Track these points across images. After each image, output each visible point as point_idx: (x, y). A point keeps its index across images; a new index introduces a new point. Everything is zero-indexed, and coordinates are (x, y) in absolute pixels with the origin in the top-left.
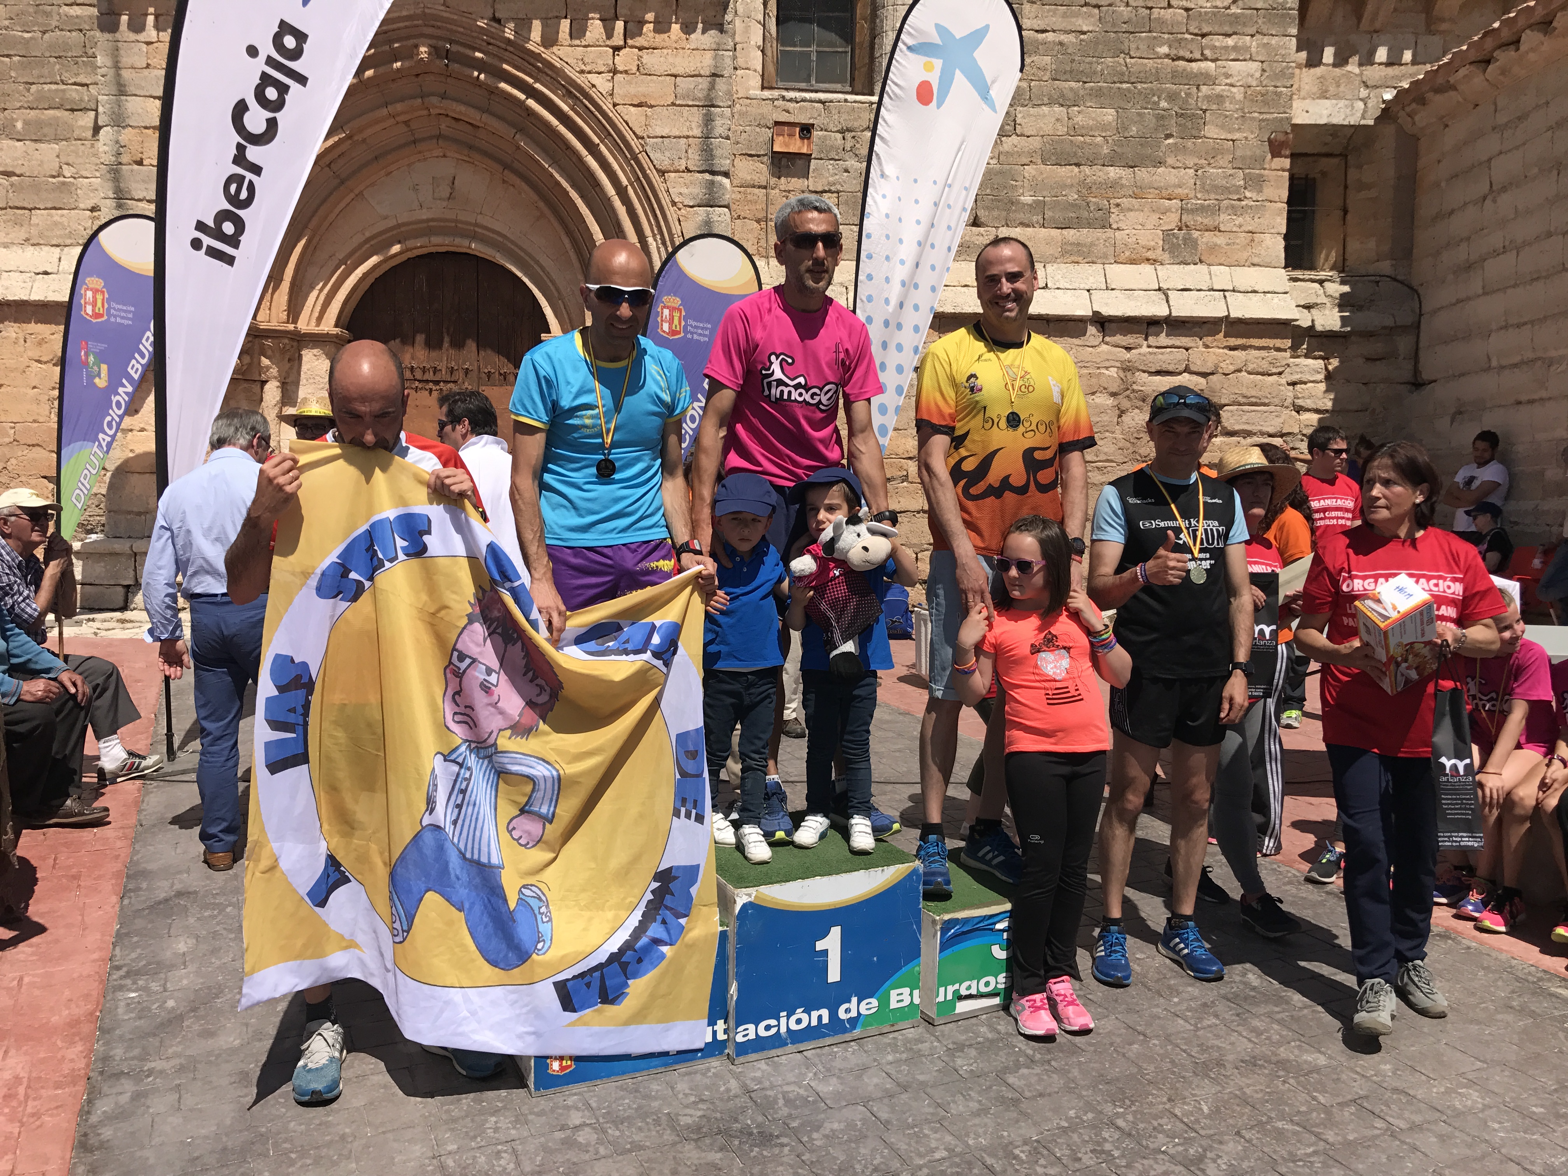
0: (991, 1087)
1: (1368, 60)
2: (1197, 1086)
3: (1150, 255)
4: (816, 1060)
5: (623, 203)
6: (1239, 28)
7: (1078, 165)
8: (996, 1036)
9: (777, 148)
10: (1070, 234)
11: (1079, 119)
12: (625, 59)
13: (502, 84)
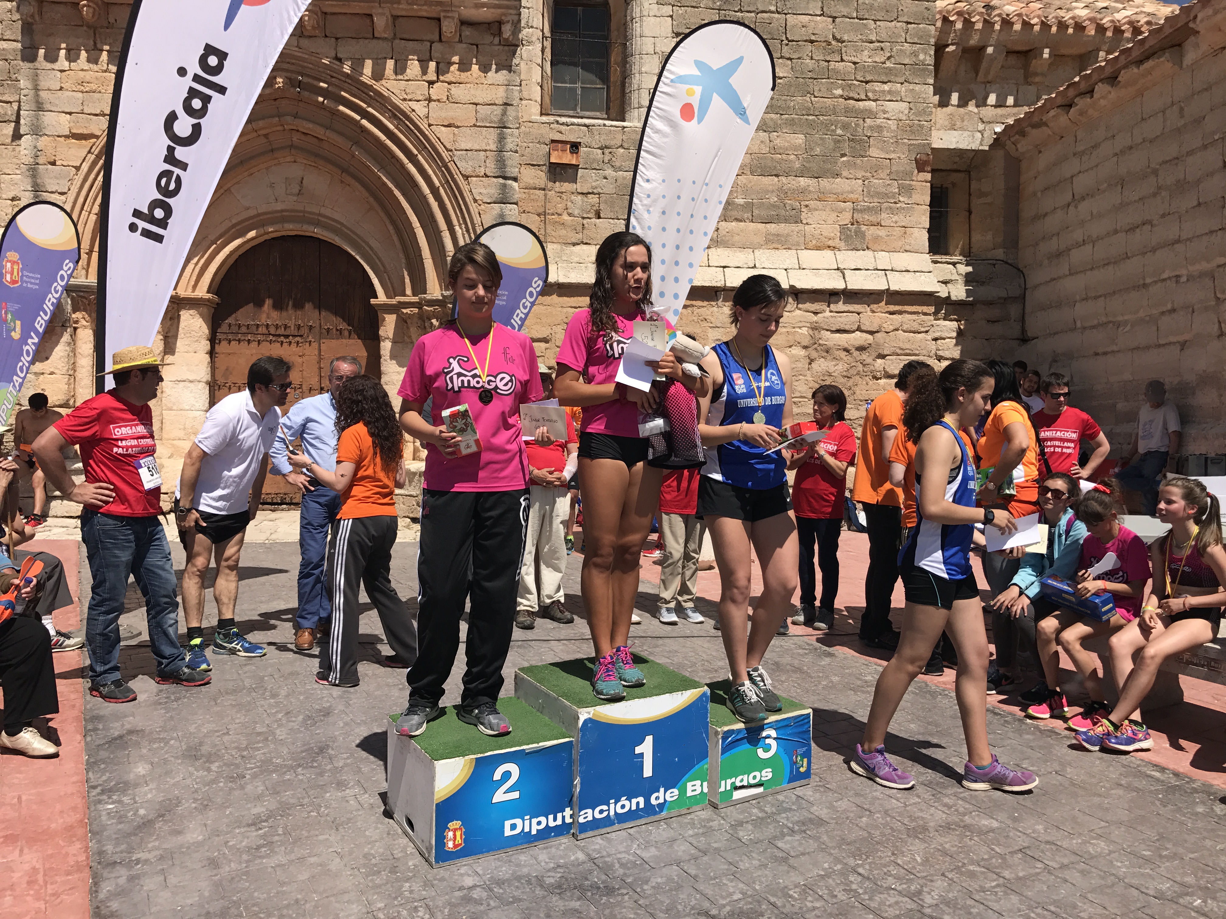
0: (766, 849)
1: (982, 103)
2: (911, 844)
3: (830, 243)
4: (638, 836)
5: (436, 200)
6: (892, 78)
7: (777, 176)
8: (764, 815)
9: (553, 160)
10: (772, 227)
11: (778, 142)
12: (438, 90)
13: (341, 108)
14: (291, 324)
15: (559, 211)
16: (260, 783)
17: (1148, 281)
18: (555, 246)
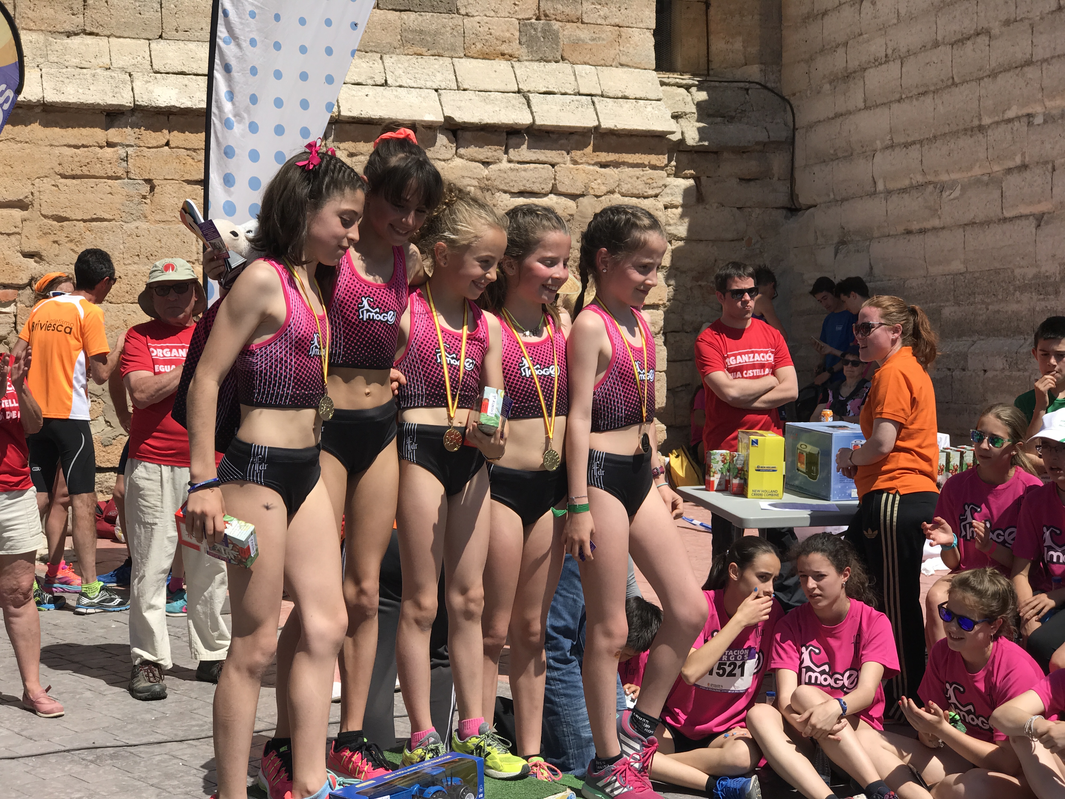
3: (505, 48)
10: (411, 18)
17: (986, 121)
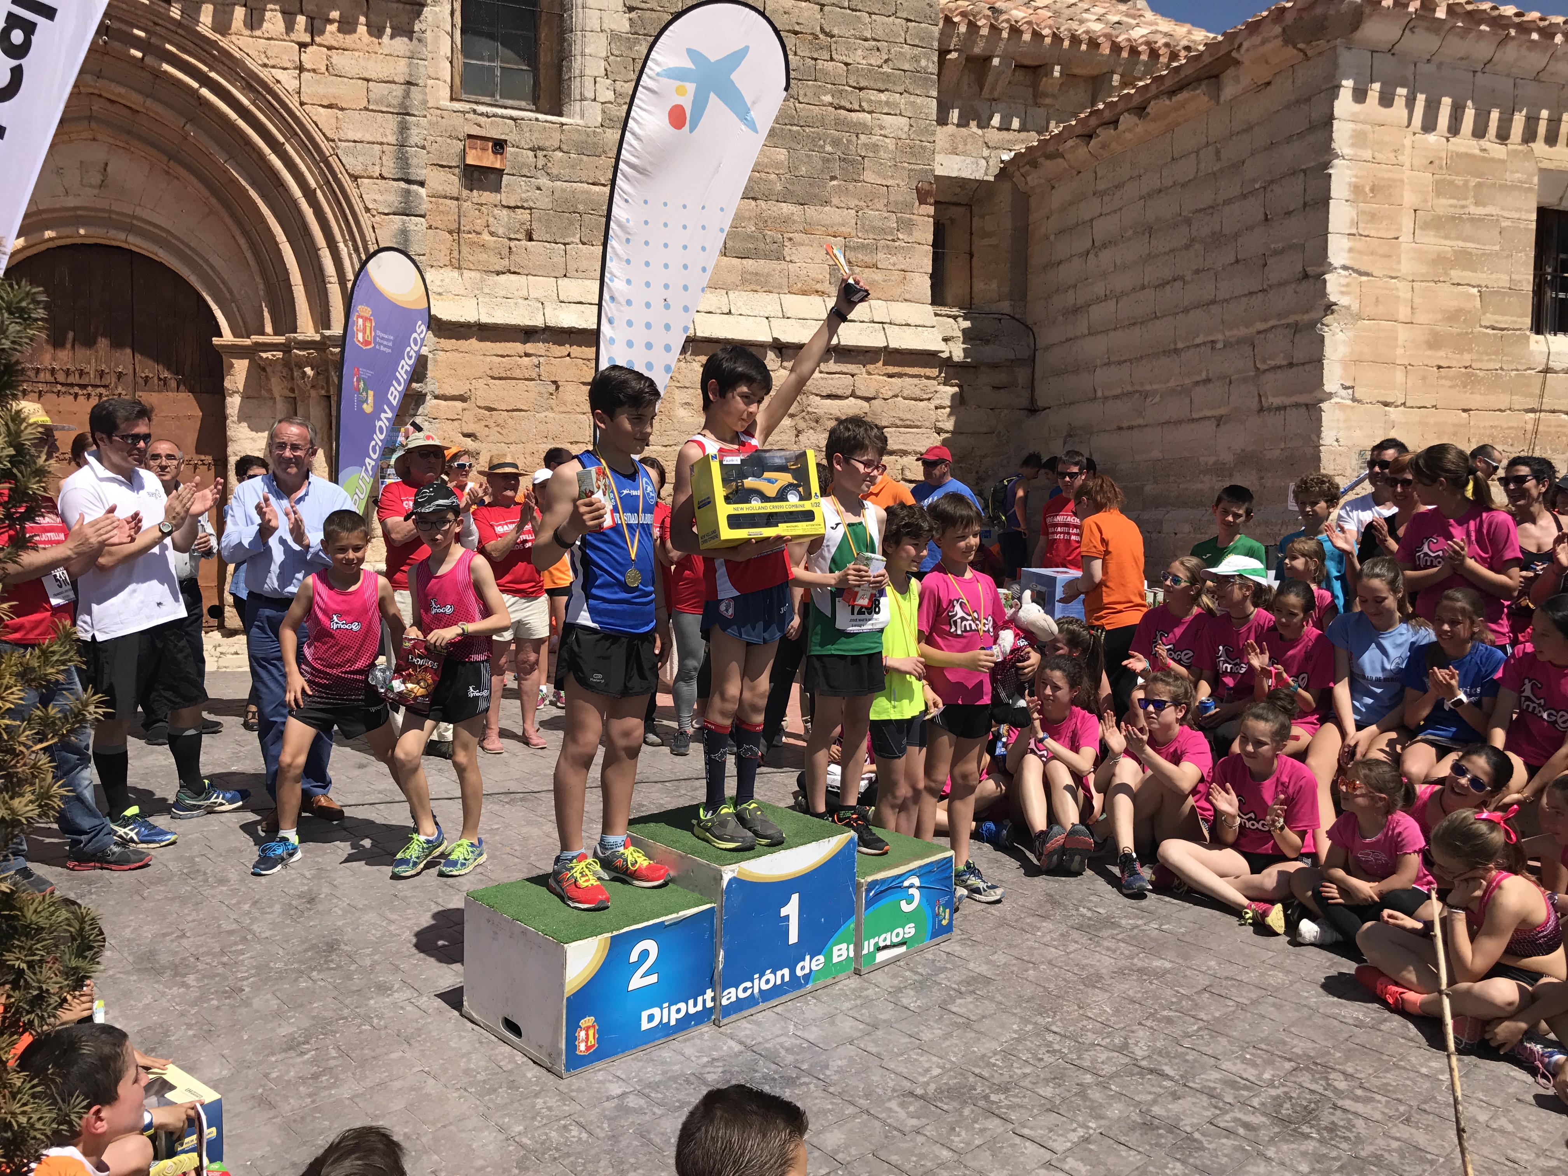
0: (942, 1016)
1: (984, 124)
2: (1093, 995)
3: (819, 287)
4: (788, 1015)
5: (310, 205)
6: (890, 86)
7: (755, 199)
8: (921, 977)
9: (470, 161)
10: (749, 263)
12: (312, 57)
13: (166, 67)
14: (91, 369)
15: (478, 229)
16: (269, 996)
17: (1180, 345)
18: (473, 274)
